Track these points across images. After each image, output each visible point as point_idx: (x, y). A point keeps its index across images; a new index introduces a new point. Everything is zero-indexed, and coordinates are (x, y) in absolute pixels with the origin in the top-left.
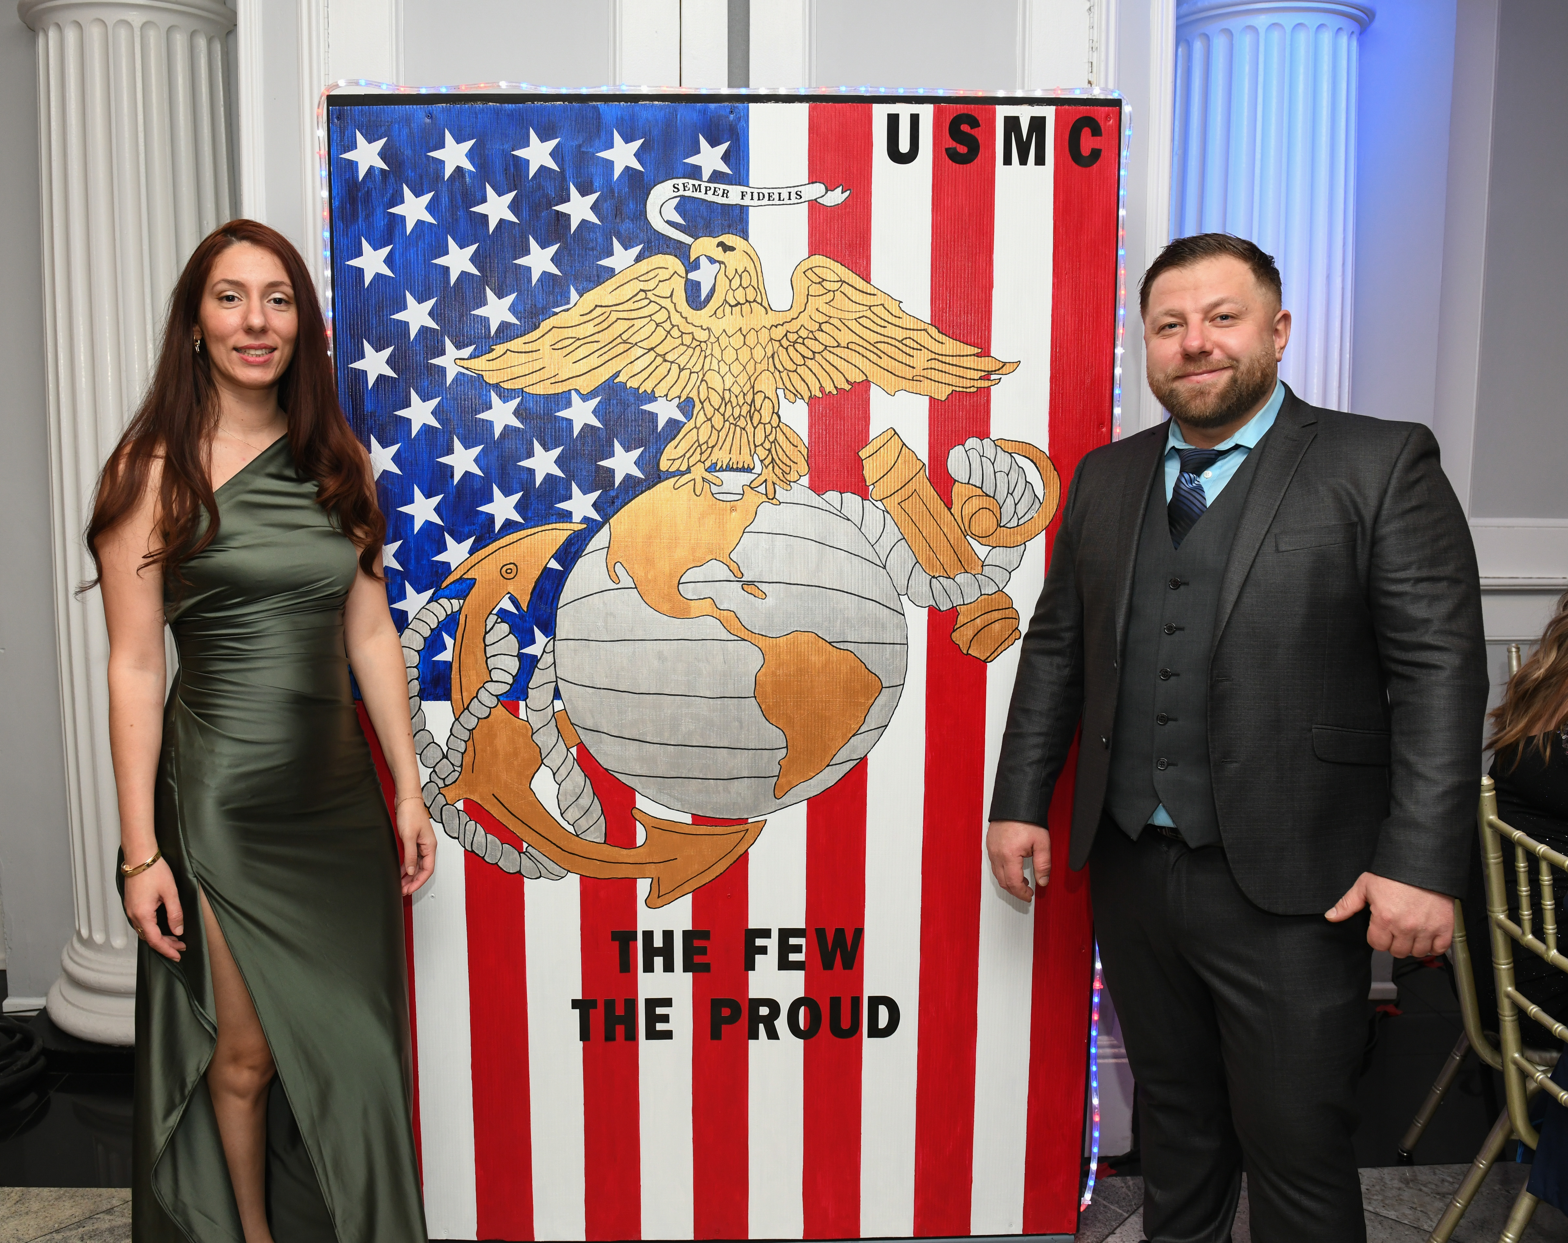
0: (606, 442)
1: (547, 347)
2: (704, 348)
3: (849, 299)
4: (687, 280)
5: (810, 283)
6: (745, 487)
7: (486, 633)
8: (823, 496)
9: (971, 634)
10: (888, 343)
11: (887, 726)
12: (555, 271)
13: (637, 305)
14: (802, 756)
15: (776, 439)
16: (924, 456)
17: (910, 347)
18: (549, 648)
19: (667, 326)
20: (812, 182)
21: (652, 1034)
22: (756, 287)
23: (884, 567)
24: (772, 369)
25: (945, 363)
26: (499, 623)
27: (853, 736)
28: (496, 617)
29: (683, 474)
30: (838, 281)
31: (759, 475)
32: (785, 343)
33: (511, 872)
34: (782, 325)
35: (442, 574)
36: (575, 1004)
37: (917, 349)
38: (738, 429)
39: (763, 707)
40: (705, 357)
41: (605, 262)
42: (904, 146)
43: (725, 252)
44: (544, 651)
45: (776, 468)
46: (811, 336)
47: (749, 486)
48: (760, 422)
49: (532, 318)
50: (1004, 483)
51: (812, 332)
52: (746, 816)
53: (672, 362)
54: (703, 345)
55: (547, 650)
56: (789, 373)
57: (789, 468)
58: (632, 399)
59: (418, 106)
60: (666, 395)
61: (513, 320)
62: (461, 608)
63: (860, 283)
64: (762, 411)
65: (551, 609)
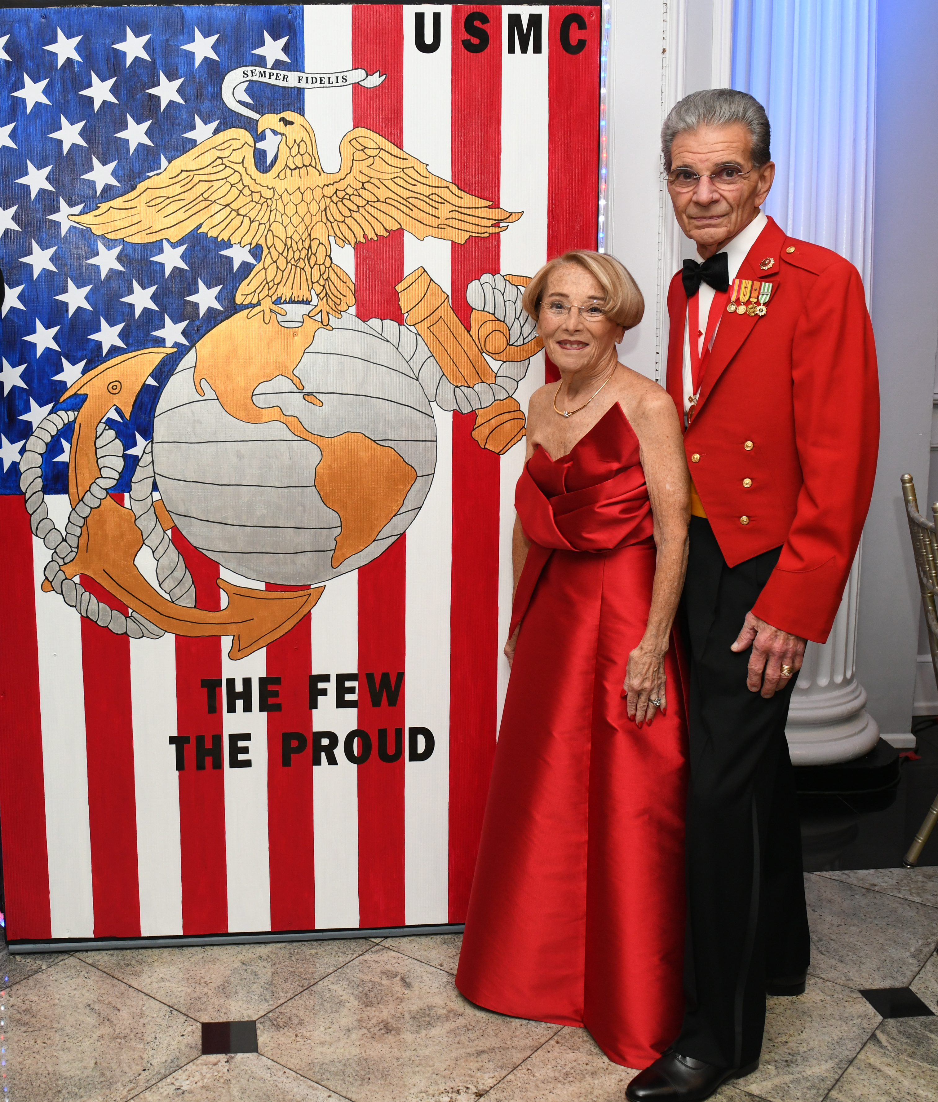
0: (192, 281)
1: (143, 204)
2: (270, 204)
3: (386, 162)
4: (255, 149)
5: (355, 150)
6: (305, 317)
7: (97, 438)
8: (368, 323)
9: (487, 432)
10: (418, 198)
11: (421, 507)
12: (149, 143)
13: (215, 170)
14: (353, 533)
15: (328, 277)
16: (448, 289)
17: (435, 201)
18: (148, 449)
19: (240, 186)
20: (355, 68)
21: (235, 763)
22: (311, 154)
23: (417, 379)
24: (325, 220)
25: (464, 214)
26: (107, 430)
27: (394, 516)
28: (104, 425)
29: (254, 306)
30: (377, 149)
31: (316, 306)
32: (335, 199)
33: (119, 633)
34: (333, 185)
35: (60, 391)
36: (172, 740)
37: (441, 203)
38: (298, 269)
39: (322, 494)
40: (271, 211)
41: (189, 135)
42: (429, 39)
43: (286, 126)
44: (144, 452)
45: (330, 300)
46: (355, 193)
47: (308, 315)
48: (316, 264)
49: (130, 181)
50: (512, 310)
51: (356, 190)
52: (309, 583)
53: (244, 216)
54: (269, 201)
55: (146, 451)
56: (339, 223)
57: (339, 301)
58: (212, 246)
59: (35, 9)
60: (240, 243)
61: (114, 182)
62: (76, 418)
63: (395, 150)
64: (317, 255)
65: (149, 417)
